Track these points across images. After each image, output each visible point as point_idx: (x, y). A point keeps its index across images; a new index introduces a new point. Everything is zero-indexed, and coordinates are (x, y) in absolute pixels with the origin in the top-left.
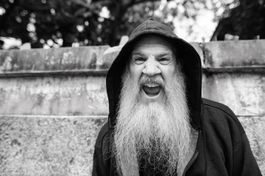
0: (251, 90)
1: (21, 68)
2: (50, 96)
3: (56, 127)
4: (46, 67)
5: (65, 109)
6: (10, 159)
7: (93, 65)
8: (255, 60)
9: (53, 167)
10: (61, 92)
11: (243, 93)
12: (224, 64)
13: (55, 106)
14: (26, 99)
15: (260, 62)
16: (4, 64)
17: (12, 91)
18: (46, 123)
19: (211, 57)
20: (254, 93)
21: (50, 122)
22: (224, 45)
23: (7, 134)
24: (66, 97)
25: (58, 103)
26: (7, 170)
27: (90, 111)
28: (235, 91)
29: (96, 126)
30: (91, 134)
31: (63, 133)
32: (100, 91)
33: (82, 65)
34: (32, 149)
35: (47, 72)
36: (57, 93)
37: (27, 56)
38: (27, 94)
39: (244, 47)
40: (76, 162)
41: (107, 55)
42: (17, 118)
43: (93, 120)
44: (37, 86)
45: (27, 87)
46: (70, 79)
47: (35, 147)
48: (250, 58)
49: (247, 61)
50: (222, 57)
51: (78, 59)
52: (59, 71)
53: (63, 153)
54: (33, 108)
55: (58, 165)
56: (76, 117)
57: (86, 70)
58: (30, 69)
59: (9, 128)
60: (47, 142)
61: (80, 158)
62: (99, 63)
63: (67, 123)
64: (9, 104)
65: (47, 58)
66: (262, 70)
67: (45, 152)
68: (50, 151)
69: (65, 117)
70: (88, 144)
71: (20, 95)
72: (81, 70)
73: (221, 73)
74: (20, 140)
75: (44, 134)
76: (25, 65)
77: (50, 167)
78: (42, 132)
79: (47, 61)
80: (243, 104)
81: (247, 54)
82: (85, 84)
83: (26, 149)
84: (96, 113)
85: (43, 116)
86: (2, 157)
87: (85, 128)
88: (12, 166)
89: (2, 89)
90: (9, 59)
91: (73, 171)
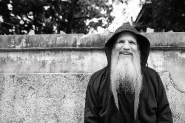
0: (159, 58)
1: (32, 46)
2: (50, 62)
3: (54, 79)
4: (47, 46)
5: (59, 69)
6: (29, 97)
7: (74, 45)
8: (161, 43)
9: (54, 101)
10: (56, 60)
11: (155, 60)
13: (53, 68)
14: (35, 64)
15: (164, 45)
16: (21, 44)
17: (26, 59)
18: (48, 77)
20: (160, 60)
21: (51, 77)
23: (26, 84)
25: (55, 66)
26: (27, 103)
27: (73, 71)
28: (151, 59)
29: (77, 78)
30: (75, 83)
31: (59, 82)
32: (79, 59)
33: (68, 45)
34: (41, 91)
36: (54, 60)
37: (35, 39)
38: (36, 60)
39: (156, 36)
40: (67, 98)
41: (82, 39)
42: (31, 75)
43: (75, 75)
44: (41, 56)
45: (35, 57)
46: (61, 52)
47: (43, 91)
48: (159, 42)
49: (157, 44)
51: (66, 41)
53: (59, 93)
54: (40, 69)
55: (57, 99)
56: (65, 73)
57: (71, 48)
58: (37, 46)
59: (27, 80)
60: (49, 87)
61: (69, 96)
62: (78, 43)
63: (61, 77)
64: (25, 66)
65: (47, 40)
66: (164, 48)
67: (48, 93)
68: (51, 92)
69: (59, 74)
70: (73, 88)
71: (31, 61)
72: (68, 48)
74: (33, 87)
75: (47, 83)
76: (34, 44)
77: (52, 101)
79: (47, 42)
80: (154, 66)
81: (158, 40)
82: (70, 55)
83: (38, 91)
84: (76, 71)
85: (46, 73)
86: (24, 96)
87: (71, 80)
88: (30, 101)
89: (20, 58)
90: (24, 40)
91: (65, 102)
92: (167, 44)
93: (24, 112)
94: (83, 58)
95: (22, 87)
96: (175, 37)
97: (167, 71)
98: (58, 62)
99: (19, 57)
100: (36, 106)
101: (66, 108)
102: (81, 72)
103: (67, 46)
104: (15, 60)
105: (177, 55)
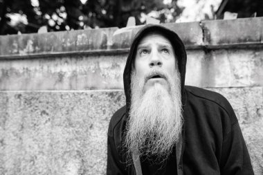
0: (245, 64)
1: (42, 50)
2: (69, 74)
3: (76, 99)
4: (64, 49)
5: (82, 84)
6: (42, 126)
7: (104, 46)
8: (249, 37)
9: (76, 132)
10: (78, 70)
11: (237, 66)
12: (221, 42)
13: (74, 83)
14: (48, 77)
15: (254, 39)
16: (27, 47)
17: (36, 70)
19: (210, 35)
20: (247, 67)
21: (71, 96)
22: (222, 24)
23: (37, 107)
24: (83, 75)
26: (40, 135)
27: (104, 86)
28: (230, 65)
29: (109, 98)
30: (106, 105)
31: (83, 104)
32: (112, 68)
33: (95, 46)
34: (58, 118)
35: (65, 53)
36: (75, 71)
37: (46, 39)
38: (49, 72)
39: (241, 25)
40: (95, 128)
41: (116, 36)
42: (43, 93)
43: (106, 93)
44: (57, 65)
45: (48, 67)
46: (84, 58)
47: (60, 116)
48: (245, 35)
49: (242, 38)
50: (219, 35)
51: (90, 41)
52: (74, 52)
53: (84, 121)
54: (55, 85)
55: (80, 130)
56: (92, 91)
57: (99, 50)
58: (50, 50)
59: (38, 102)
60: (70, 112)
61: (98, 124)
62: (110, 43)
63: (85, 96)
64: (35, 81)
65: (63, 40)
66: (255, 46)
67: (69, 120)
68: (73, 119)
69: (83, 91)
70: (104, 113)
71: (43, 73)
72: (94, 51)
73: (218, 49)
74: (47, 111)
75: (67, 105)
76: (45, 47)
78: (65, 104)
79: (64, 43)
80: (237, 77)
81: (243, 32)
82: (98, 63)
83: (53, 118)
84: (109, 87)
85: (65, 91)
86: (35, 125)
87: (100, 100)
88: (43, 132)
89: (27, 69)
90: (30, 42)
91: (93, 135)
92: (261, 37)
93: (36, 146)
94: (119, 66)
95: (32, 111)
97: (259, 86)
98: (82, 74)
99: (25, 67)
100: (52, 139)
101: (94, 143)
102: (115, 88)
103: (92, 48)
104: (21, 71)
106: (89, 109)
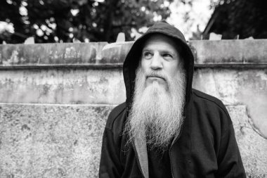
0: (229, 83)
1: (28, 61)
2: (55, 87)
3: (61, 114)
4: (51, 61)
5: (68, 98)
6: (21, 142)
7: (93, 60)
8: (233, 57)
9: (59, 148)
10: (64, 84)
11: (222, 85)
12: (206, 61)
13: (59, 96)
14: (33, 89)
15: (237, 60)
16: (12, 58)
17: (19, 82)
19: (196, 54)
20: (231, 86)
21: (56, 110)
22: (208, 44)
23: (17, 120)
24: (70, 88)
25: (62, 93)
26: (19, 151)
27: (91, 101)
28: (216, 83)
29: (96, 113)
30: (92, 120)
31: (68, 119)
32: (100, 83)
33: (83, 59)
34: (40, 133)
35: (52, 65)
36: (61, 84)
37: (33, 50)
38: (34, 85)
39: (224, 46)
40: (80, 144)
41: (105, 51)
42: (26, 106)
43: (93, 108)
44: (42, 77)
45: (33, 79)
46: (72, 71)
47: (43, 131)
48: (229, 55)
49: (226, 58)
50: (205, 54)
51: (79, 54)
52: (62, 64)
53: (68, 136)
54: (39, 98)
55: (64, 146)
56: (78, 105)
57: (87, 64)
58: (36, 62)
59: (19, 115)
60: (53, 127)
61: (83, 140)
62: (99, 57)
63: (70, 110)
64: (18, 93)
65: (51, 53)
66: (238, 66)
67: (52, 135)
68: (56, 134)
69: (68, 105)
70: (90, 129)
71: (27, 85)
72: (82, 64)
73: (204, 68)
74: (29, 125)
76: (31, 59)
77: (57, 148)
78: (49, 118)
79: (51, 55)
80: (221, 95)
81: (226, 53)
82: (86, 77)
83: (35, 133)
84: (96, 102)
85: (49, 105)
86: (14, 140)
87: (87, 115)
88: (23, 148)
89: (10, 80)
90: (15, 53)
91: (77, 151)
92: (243, 58)
93: (14, 164)
94: (107, 80)
95: (12, 125)
96: (256, 46)
97: (242, 104)
98: (68, 87)
99: (8, 78)
100: (32, 156)
101: (78, 160)
102: (102, 103)
103: (81, 61)
104: (3, 83)
105: (259, 77)
106: (74, 124)
